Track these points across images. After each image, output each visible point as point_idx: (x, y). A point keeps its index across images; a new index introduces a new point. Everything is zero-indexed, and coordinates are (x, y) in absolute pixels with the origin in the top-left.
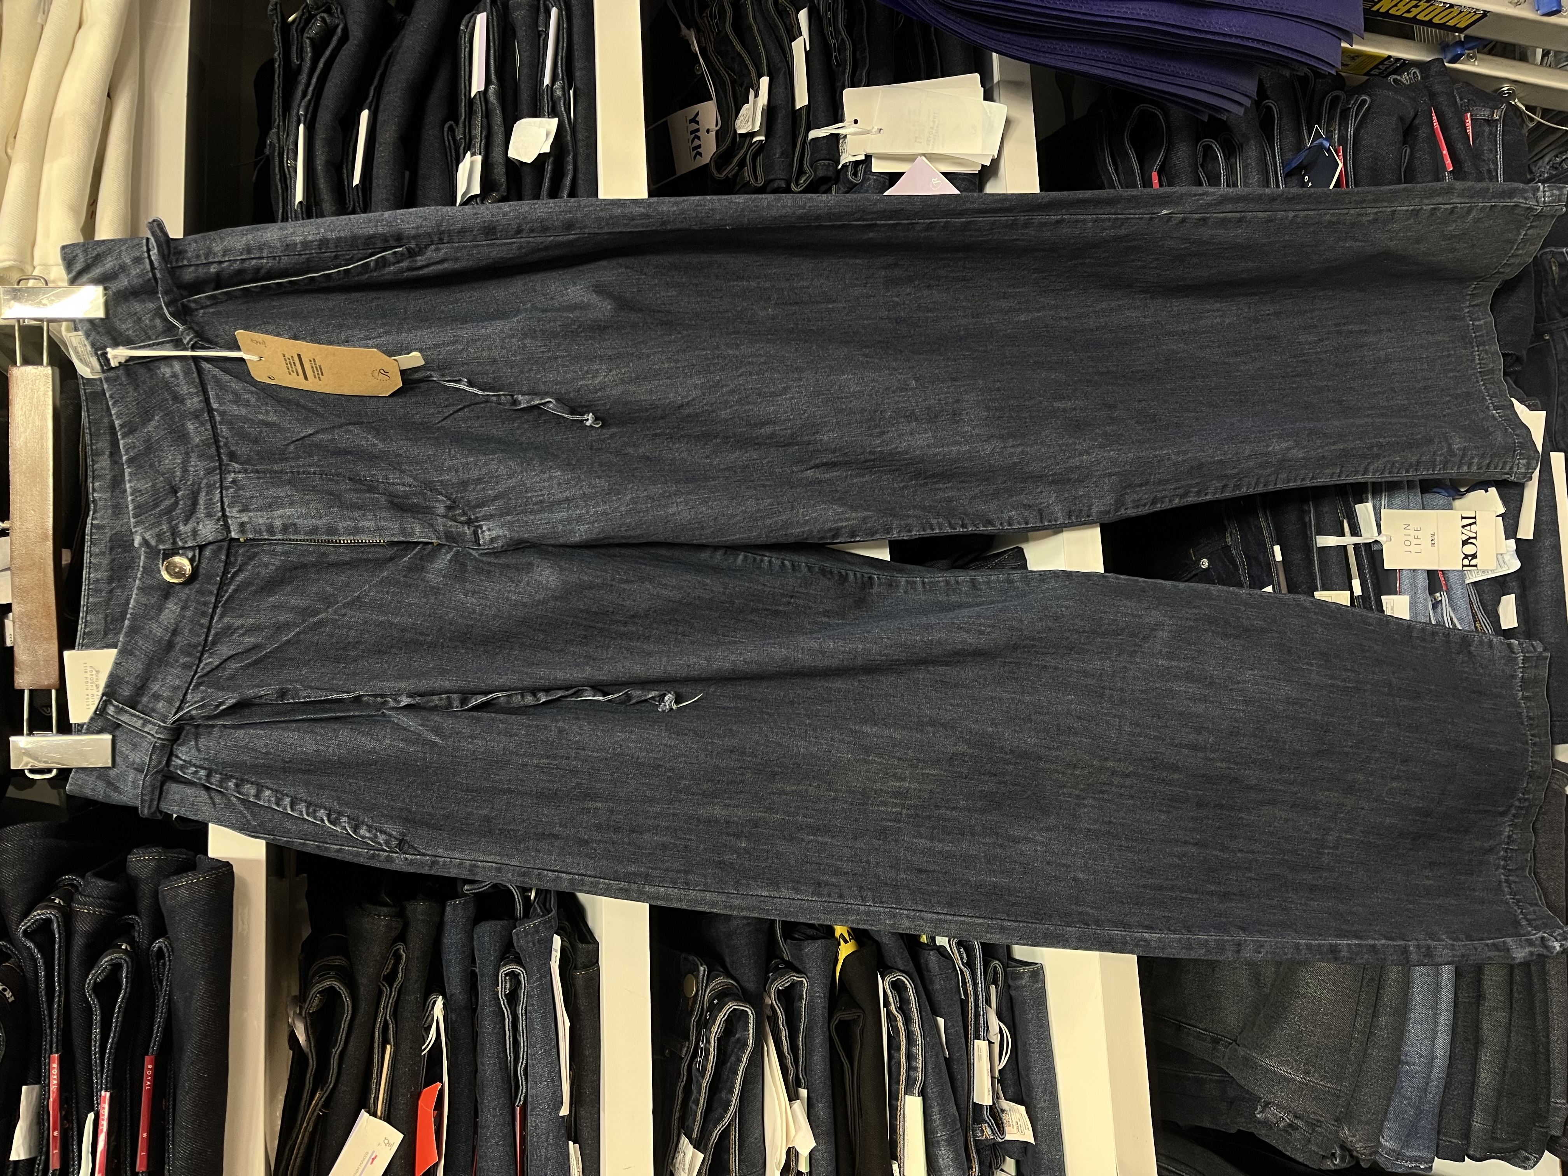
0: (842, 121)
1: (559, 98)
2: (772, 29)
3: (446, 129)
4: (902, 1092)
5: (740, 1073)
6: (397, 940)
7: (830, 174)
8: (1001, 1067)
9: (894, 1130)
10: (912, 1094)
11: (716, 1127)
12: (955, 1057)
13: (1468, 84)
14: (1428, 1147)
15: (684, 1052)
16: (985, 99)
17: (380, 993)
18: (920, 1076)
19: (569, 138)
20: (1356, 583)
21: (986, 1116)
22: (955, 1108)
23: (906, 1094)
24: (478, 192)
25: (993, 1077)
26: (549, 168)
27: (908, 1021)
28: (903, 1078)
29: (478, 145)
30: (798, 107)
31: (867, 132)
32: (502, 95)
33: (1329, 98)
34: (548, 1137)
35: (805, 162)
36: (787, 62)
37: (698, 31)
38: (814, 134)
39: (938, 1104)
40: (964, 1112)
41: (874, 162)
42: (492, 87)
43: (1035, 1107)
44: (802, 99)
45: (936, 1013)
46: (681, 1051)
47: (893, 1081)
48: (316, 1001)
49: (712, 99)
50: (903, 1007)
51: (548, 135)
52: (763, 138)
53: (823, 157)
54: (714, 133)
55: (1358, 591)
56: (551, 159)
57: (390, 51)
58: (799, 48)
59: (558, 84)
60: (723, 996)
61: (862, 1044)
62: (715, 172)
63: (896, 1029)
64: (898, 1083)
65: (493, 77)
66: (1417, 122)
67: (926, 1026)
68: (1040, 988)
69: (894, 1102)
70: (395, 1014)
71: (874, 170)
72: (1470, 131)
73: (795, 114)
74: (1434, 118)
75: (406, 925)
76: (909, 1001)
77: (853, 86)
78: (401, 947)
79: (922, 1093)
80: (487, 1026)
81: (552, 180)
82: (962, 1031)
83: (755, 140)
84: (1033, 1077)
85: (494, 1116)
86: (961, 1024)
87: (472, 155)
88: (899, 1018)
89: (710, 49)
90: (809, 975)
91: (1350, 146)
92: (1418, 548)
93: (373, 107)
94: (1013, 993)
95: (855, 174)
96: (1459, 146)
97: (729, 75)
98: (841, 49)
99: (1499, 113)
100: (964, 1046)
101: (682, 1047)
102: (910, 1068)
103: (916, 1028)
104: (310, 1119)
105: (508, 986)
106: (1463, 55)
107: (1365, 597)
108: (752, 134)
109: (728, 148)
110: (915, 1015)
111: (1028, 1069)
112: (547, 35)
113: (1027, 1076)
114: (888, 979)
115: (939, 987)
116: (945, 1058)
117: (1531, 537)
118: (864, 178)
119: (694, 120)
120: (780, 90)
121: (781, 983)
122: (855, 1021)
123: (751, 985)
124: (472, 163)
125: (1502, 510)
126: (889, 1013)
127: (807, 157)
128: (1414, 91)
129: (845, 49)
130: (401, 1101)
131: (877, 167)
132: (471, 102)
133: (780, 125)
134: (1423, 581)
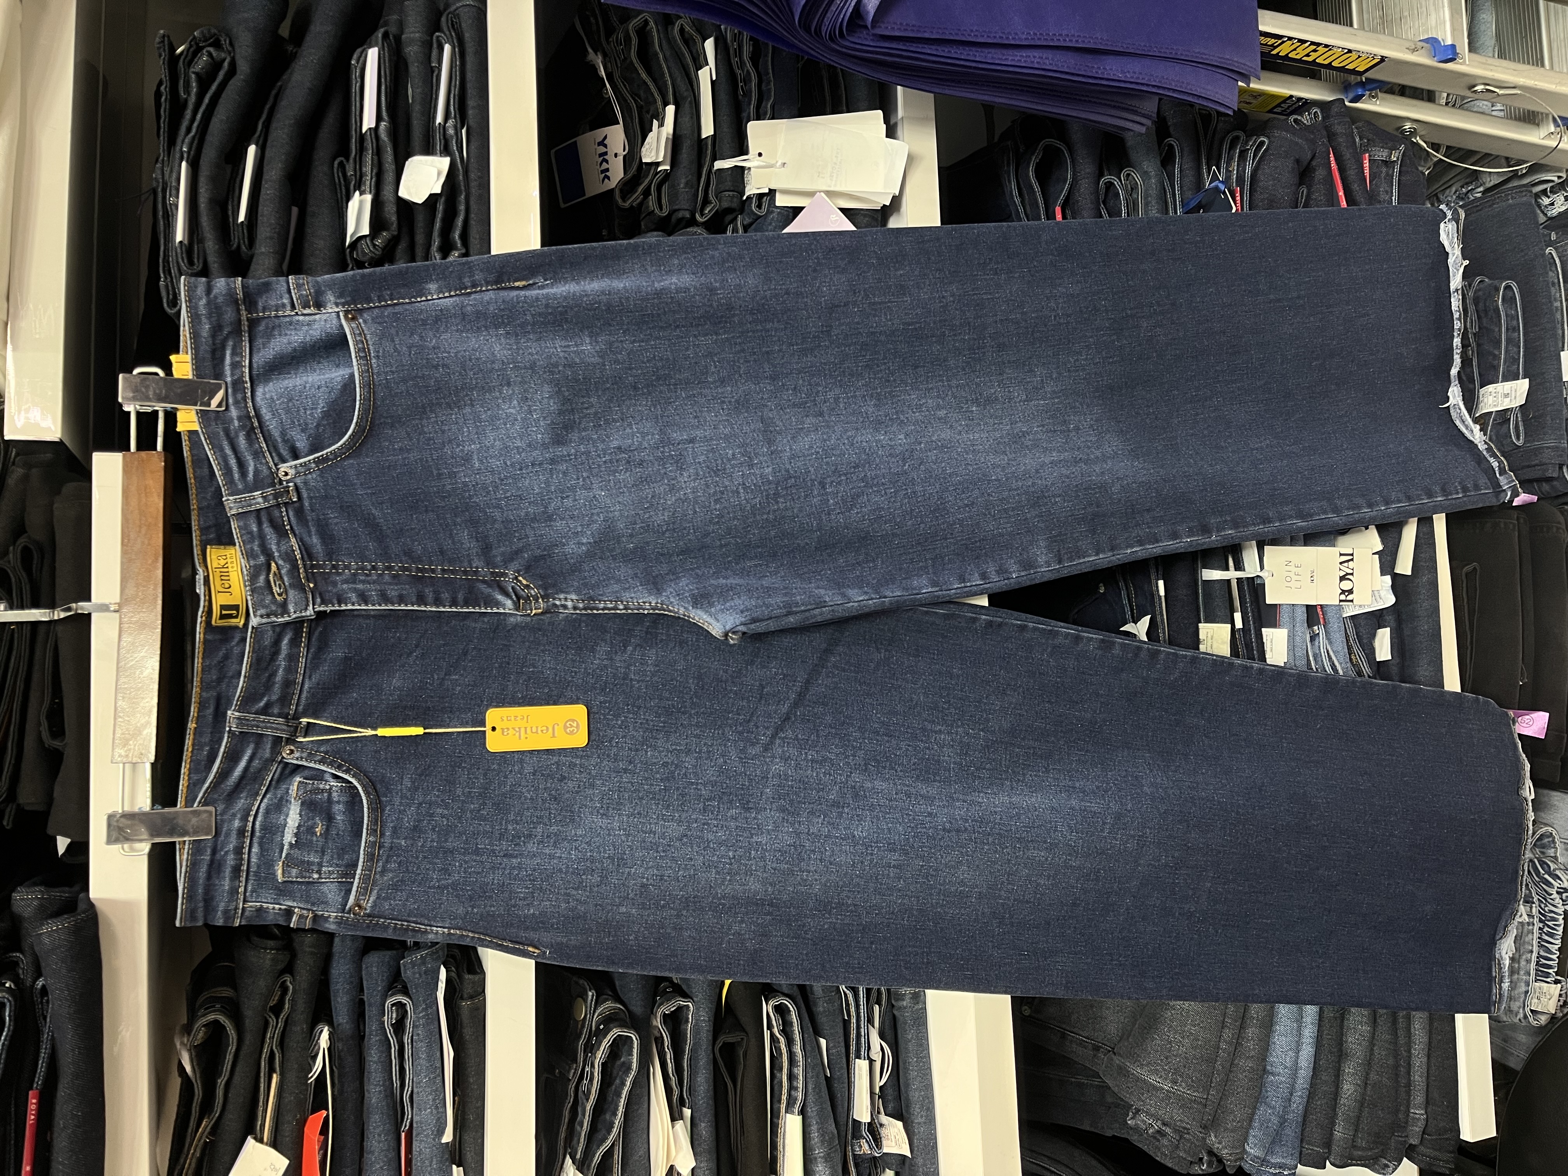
0: (746, 152)
1: (452, 136)
2: (679, 57)
3: (336, 165)
4: (783, 1110)
5: (623, 1096)
6: (282, 972)
7: (735, 204)
8: (882, 1083)
9: (774, 1146)
10: (793, 1113)
11: (599, 1148)
12: (836, 1077)
13: (1369, 123)
14: (1292, 1155)
15: (571, 1074)
16: (887, 136)
17: (267, 1023)
18: (800, 1095)
19: (461, 177)
20: (1238, 617)
21: (864, 1132)
22: (834, 1125)
23: (786, 1112)
24: (368, 233)
25: (872, 1093)
26: (440, 207)
27: (790, 1042)
28: (784, 1097)
29: (368, 183)
30: (704, 136)
31: (771, 166)
32: (393, 133)
33: (1230, 137)
34: (431, 1162)
35: (710, 192)
36: (693, 90)
37: (605, 55)
38: (719, 165)
39: (817, 1123)
40: (843, 1128)
41: (777, 195)
42: (383, 124)
43: (912, 1122)
44: (708, 129)
45: (818, 1033)
46: (569, 1072)
47: (775, 1100)
48: (201, 1034)
49: (619, 123)
50: (786, 1031)
51: (439, 174)
52: (668, 168)
53: (727, 188)
54: (622, 158)
55: (1239, 624)
56: (443, 199)
57: (279, 84)
58: (706, 76)
59: (450, 123)
60: (609, 1020)
61: (744, 1066)
62: (620, 201)
63: (779, 1050)
64: (780, 1101)
65: (384, 114)
66: (1314, 163)
67: (808, 1047)
68: (922, 1009)
69: (775, 1120)
70: (282, 1044)
71: (778, 204)
72: (1367, 172)
73: (700, 142)
74: (1332, 159)
75: (293, 956)
76: (791, 1023)
77: (758, 119)
78: (288, 978)
79: (803, 1112)
80: (373, 1056)
81: (443, 220)
82: (843, 1050)
83: (660, 169)
84: (911, 1094)
85: (379, 1142)
86: (843, 1044)
87: (361, 194)
88: (782, 1040)
89: (616, 75)
90: (695, 999)
91: (1247, 187)
92: (1298, 584)
93: (261, 142)
94: (895, 1012)
95: (759, 206)
96: (1355, 187)
97: (635, 101)
98: (747, 80)
99: (1397, 155)
100: (845, 1066)
101: (570, 1069)
102: (791, 1088)
103: (798, 1049)
104: (197, 1146)
105: (394, 1016)
106: (1364, 95)
107: (1245, 629)
108: (658, 164)
109: (634, 176)
110: (797, 1037)
111: (907, 1085)
112: (440, 71)
113: (906, 1092)
114: (771, 1003)
115: (821, 1009)
116: (826, 1076)
117: (1409, 573)
118: (768, 210)
119: (602, 143)
120: (686, 119)
121: (667, 1008)
122: (739, 1043)
123: (638, 1009)
124: (361, 203)
125: (1380, 547)
126: (772, 1035)
127: (712, 187)
128: (1313, 133)
129: (751, 81)
130: (287, 1129)
131: (781, 201)
132: (362, 137)
133: (686, 154)
134: (1301, 615)
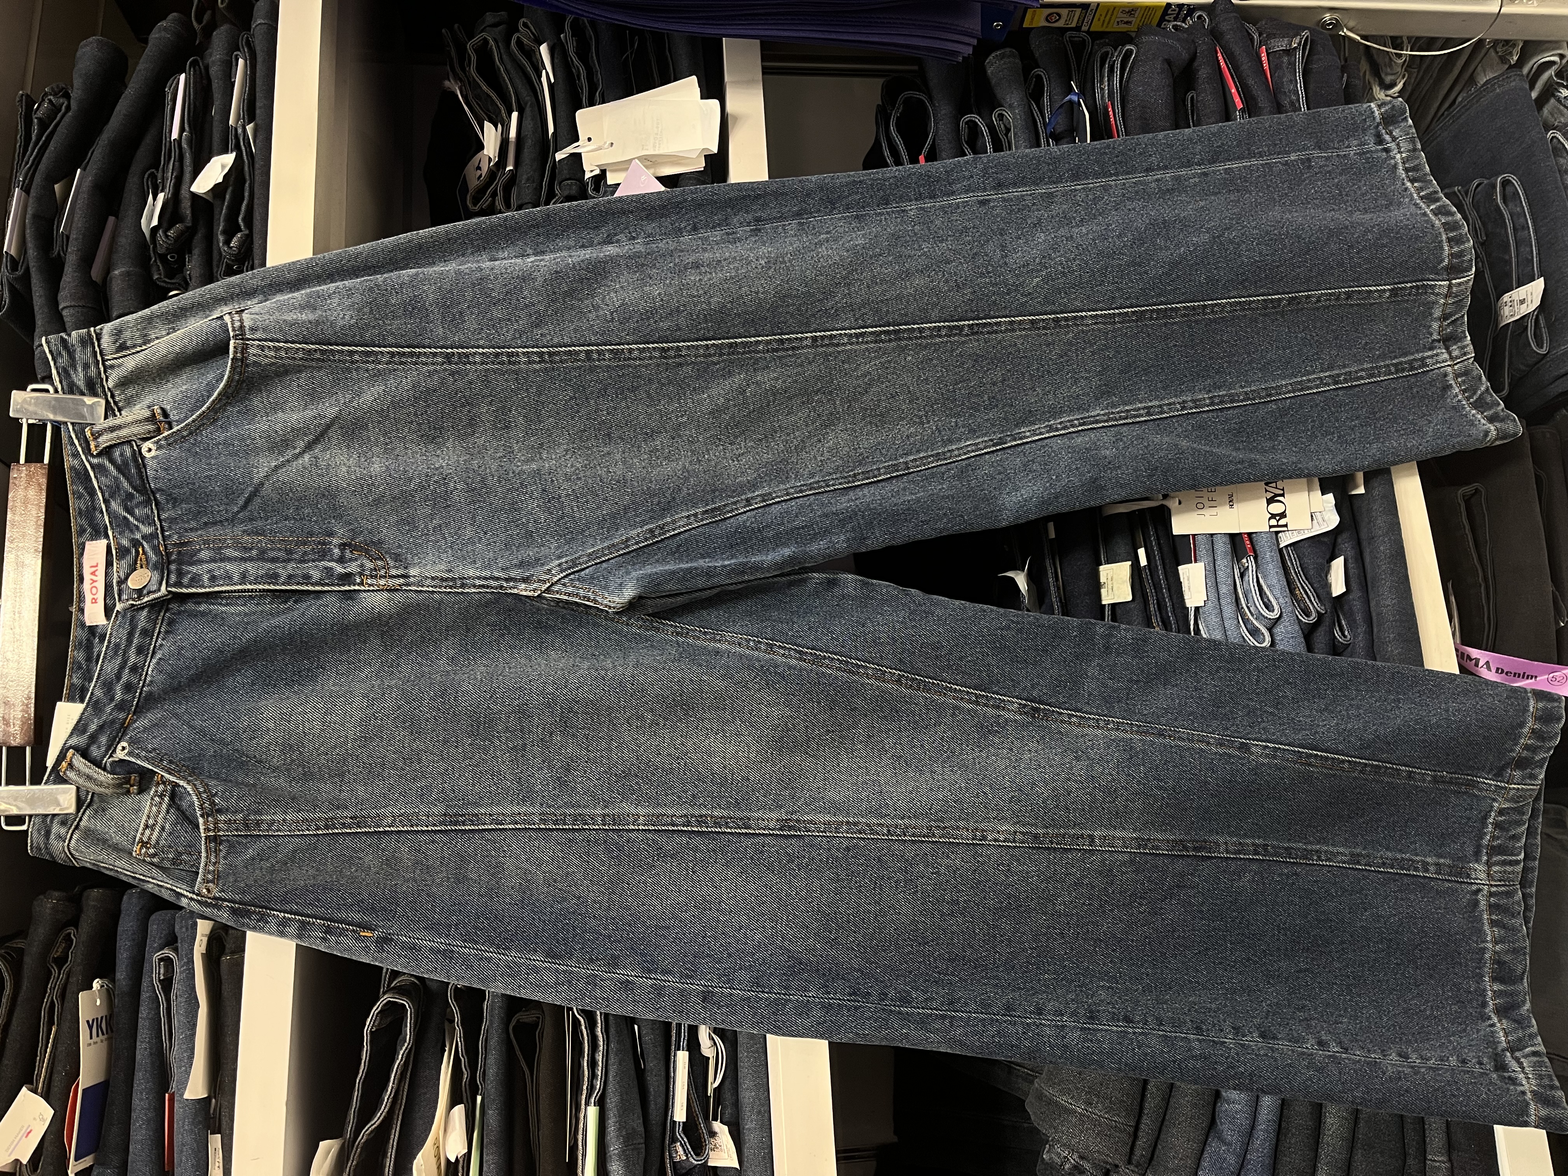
1: (240, 134)
2: (519, 68)
3: (146, 176)
4: (583, 1102)
6: (67, 924)
8: (716, 1085)
10: (591, 1104)
11: (365, 1127)
16: (702, 98)
17: (49, 974)
18: (598, 1084)
19: (245, 168)
20: (1141, 552)
21: (678, 1134)
22: (640, 1122)
23: (586, 1104)
24: (157, 224)
26: (226, 196)
27: (592, 1024)
28: (584, 1088)
31: (600, 149)
32: (194, 141)
33: (1099, 55)
38: (559, 156)
39: (617, 1116)
41: (609, 175)
42: (186, 132)
51: (223, 167)
52: (511, 168)
55: (1143, 562)
56: (226, 189)
59: (239, 123)
61: (541, 1048)
62: (470, 206)
64: (579, 1096)
65: (187, 126)
69: (578, 1114)
70: (63, 996)
72: (1265, 66)
74: (1220, 56)
75: (79, 910)
78: (71, 930)
79: (601, 1103)
80: (145, 1015)
81: (229, 208)
83: (506, 171)
88: (583, 1021)
92: (1213, 511)
95: (597, 189)
99: (1297, 41)
100: (664, 1057)
102: (593, 1076)
103: (599, 1032)
105: (162, 971)
107: (1150, 566)
110: (599, 1018)
116: (638, 1068)
118: (603, 191)
122: (536, 1023)
130: (57, 1078)
131: (612, 179)
133: (529, 153)
134: (1222, 547)
